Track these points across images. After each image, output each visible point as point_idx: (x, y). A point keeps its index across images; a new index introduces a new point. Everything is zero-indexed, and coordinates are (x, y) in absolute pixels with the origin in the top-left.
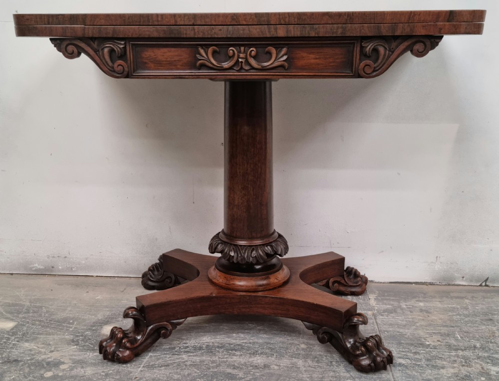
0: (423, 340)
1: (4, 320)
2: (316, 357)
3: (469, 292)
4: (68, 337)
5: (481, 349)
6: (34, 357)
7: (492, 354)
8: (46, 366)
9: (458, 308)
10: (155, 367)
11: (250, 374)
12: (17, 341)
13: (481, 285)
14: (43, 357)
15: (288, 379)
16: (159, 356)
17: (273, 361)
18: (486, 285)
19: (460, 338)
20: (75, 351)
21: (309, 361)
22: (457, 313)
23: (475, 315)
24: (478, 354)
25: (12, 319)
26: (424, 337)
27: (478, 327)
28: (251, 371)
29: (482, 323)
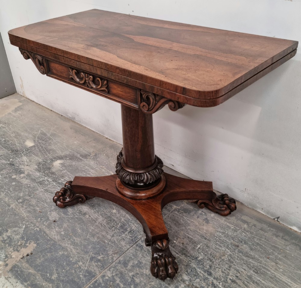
0: (175, 239)
1: (32, 141)
2: (111, 220)
3: (257, 221)
4: (41, 160)
5: (197, 261)
6: (20, 165)
8: (18, 172)
9: (230, 228)
10: (48, 192)
11: (74, 214)
12: (24, 155)
13: (274, 219)
14: (23, 167)
15: (83, 226)
16: (56, 186)
17: (91, 213)
18: (277, 221)
19: (197, 248)
20: (34, 169)
21: (105, 221)
22: (224, 231)
23: (233, 238)
24: (190, 264)
25: (35, 142)
26: (178, 237)
27: (221, 247)
28: (76, 213)
29: (228, 245)
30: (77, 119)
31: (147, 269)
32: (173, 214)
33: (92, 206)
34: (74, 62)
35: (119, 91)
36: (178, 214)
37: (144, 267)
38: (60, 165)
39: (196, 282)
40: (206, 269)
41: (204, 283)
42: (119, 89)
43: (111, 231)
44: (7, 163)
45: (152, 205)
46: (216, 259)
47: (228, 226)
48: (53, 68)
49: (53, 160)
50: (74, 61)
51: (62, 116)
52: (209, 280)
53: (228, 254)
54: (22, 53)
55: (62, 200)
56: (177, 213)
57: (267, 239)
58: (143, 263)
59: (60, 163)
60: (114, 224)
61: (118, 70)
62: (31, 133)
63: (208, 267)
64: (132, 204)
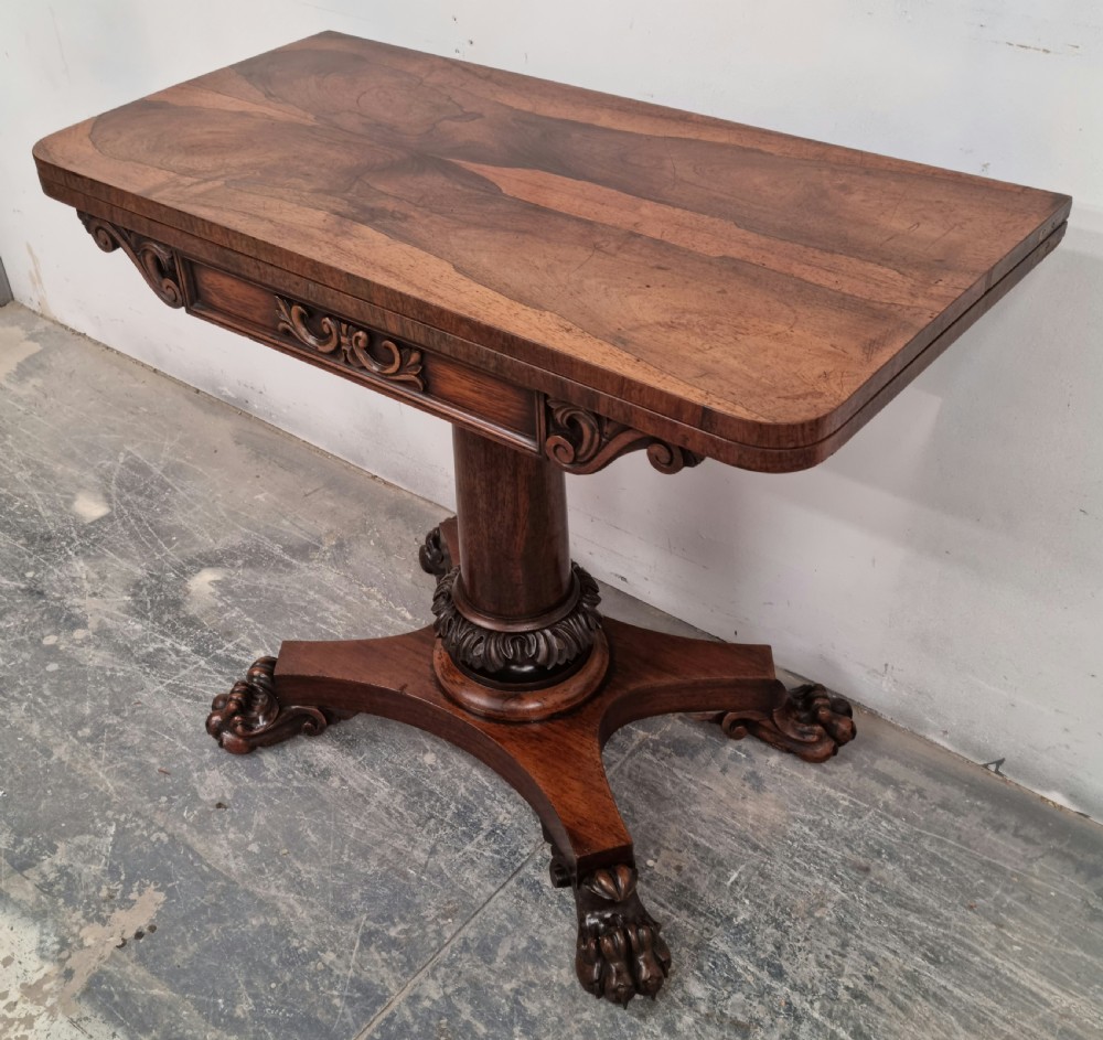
0: (652, 852)
1: (100, 497)
2: (419, 794)
3: (928, 774)
4: (140, 573)
5: (733, 931)
6: (67, 595)
7: (740, 953)
8: (62, 621)
9: (837, 806)
10: (182, 694)
11: (285, 777)
12: (76, 554)
13: (986, 766)
14: (77, 601)
15: (325, 817)
16: (210, 672)
17: (346, 769)
18: (997, 772)
19: (729, 883)
20: (119, 609)
21: (399, 798)
22: (817, 818)
23: (849, 843)
24: (709, 939)
25: (110, 501)
26: (662, 846)
27: (809, 873)
28: (293, 773)
29: (832, 868)
30: (256, 407)
31: (561, 967)
32: (637, 762)
33: (349, 744)
34: (297, 284)
35: (465, 388)
36: (656, 761)
37: (552, 960)
38: (213, 590)
39: (733, 1005)
40: (763, 956)
41: (760, 1007)
42: (466, 383)
43: (424, 832)
44: (19, 588)
45: (568, 741)
46: (796, 919)
47: (828, 797)
48: (210, 290)
49: (187, 568)
50: (297, 278)
51: (198, 391)
52: (776, 996)
53: (835, 898)
54: (89, 230)
55: (239, 728)
56: (648, 756)
57: (963, 839)
58: (545, 945)
59: (214, 581)
60: (432, 807)
61: (465, 328)
62: (92, 466)
63: (770, 948)
64: (497, 739)
